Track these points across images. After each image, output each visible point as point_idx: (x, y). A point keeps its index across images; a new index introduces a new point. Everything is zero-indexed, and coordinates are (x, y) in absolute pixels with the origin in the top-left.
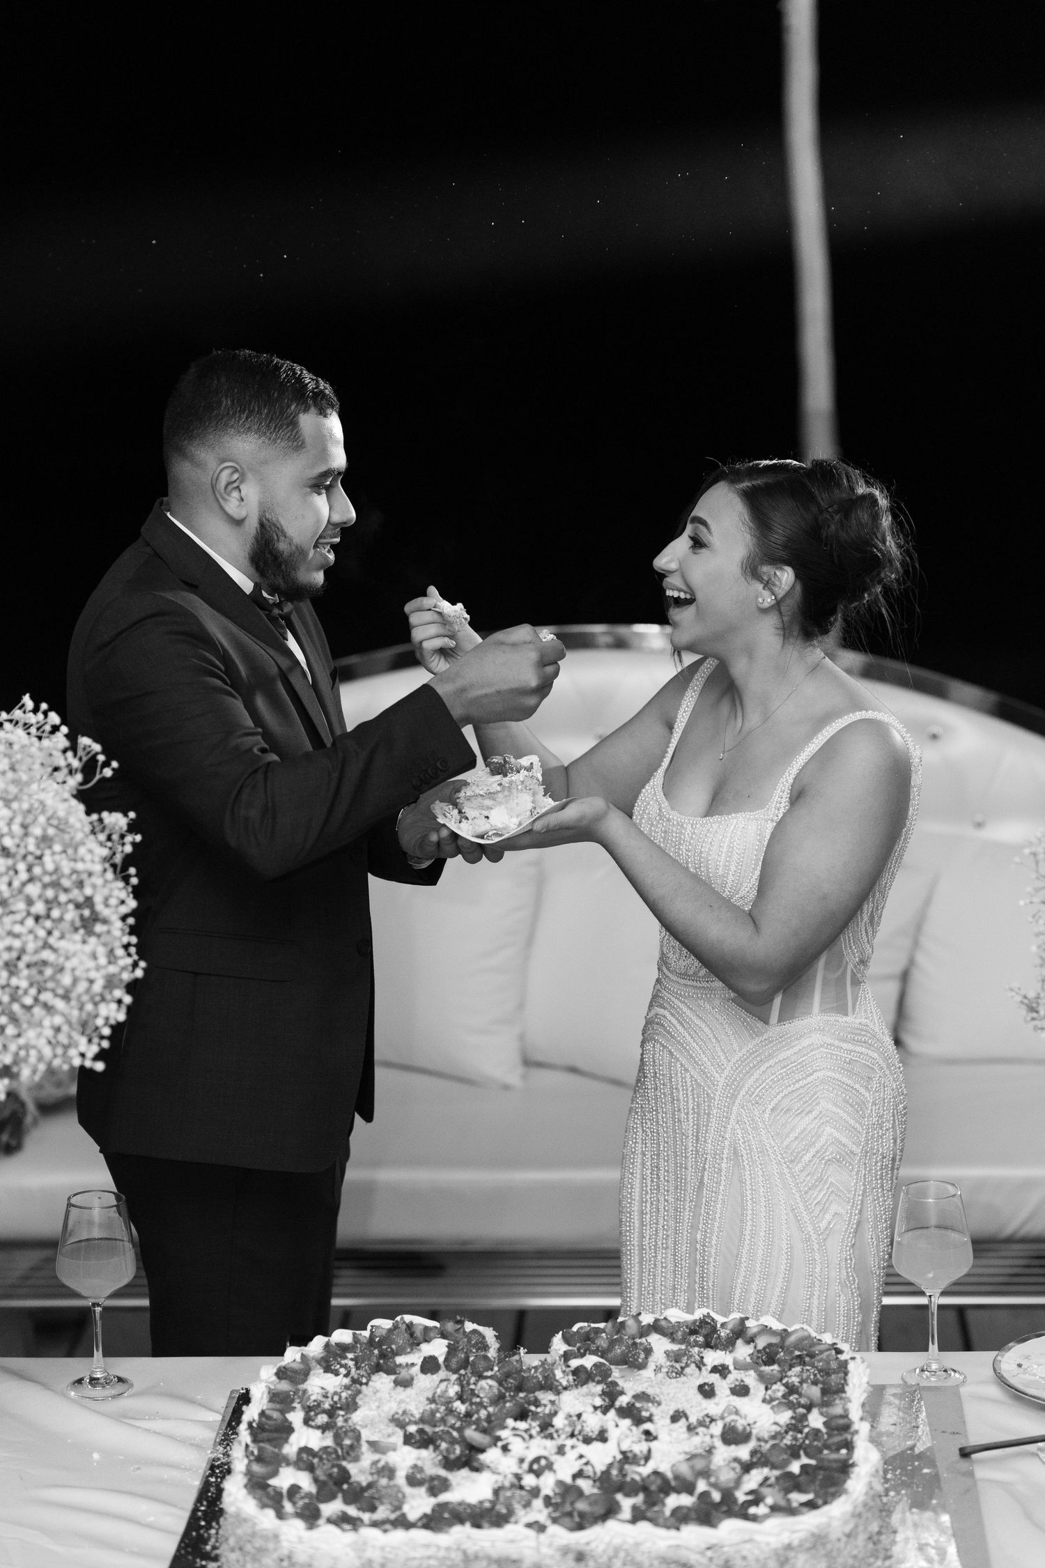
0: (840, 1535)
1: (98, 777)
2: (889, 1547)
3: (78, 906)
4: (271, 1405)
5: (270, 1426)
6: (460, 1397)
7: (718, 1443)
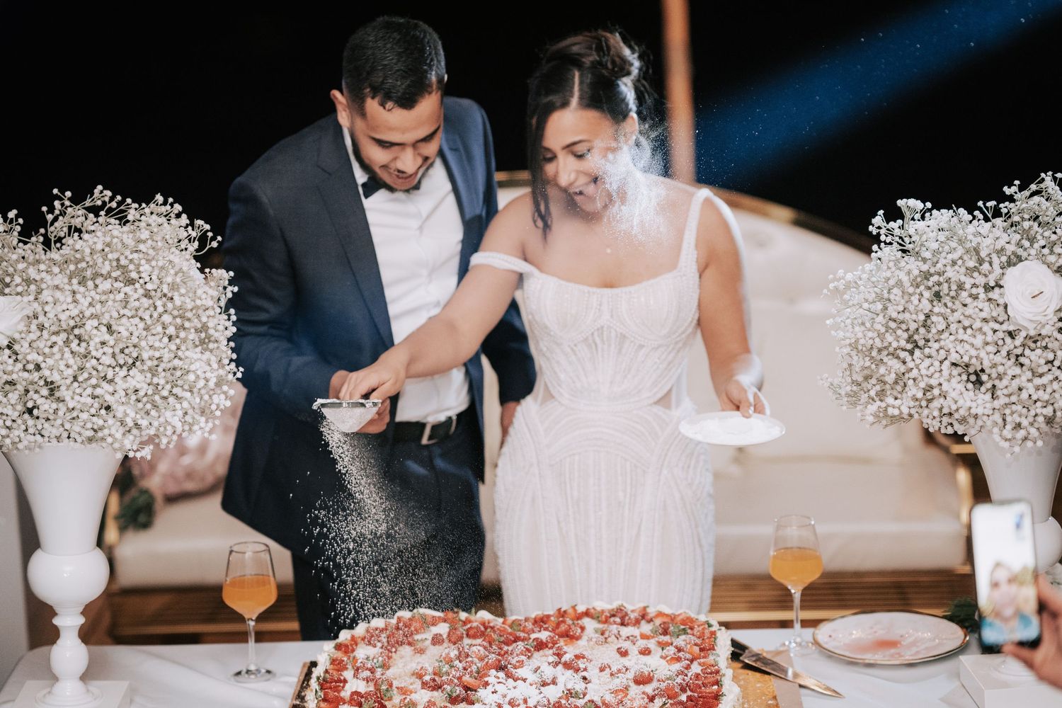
1: (208, 247)
3: (197, 330)
4: (332, 667)
5: (331, 680)
6: (459, 658)
7: (632, 684)
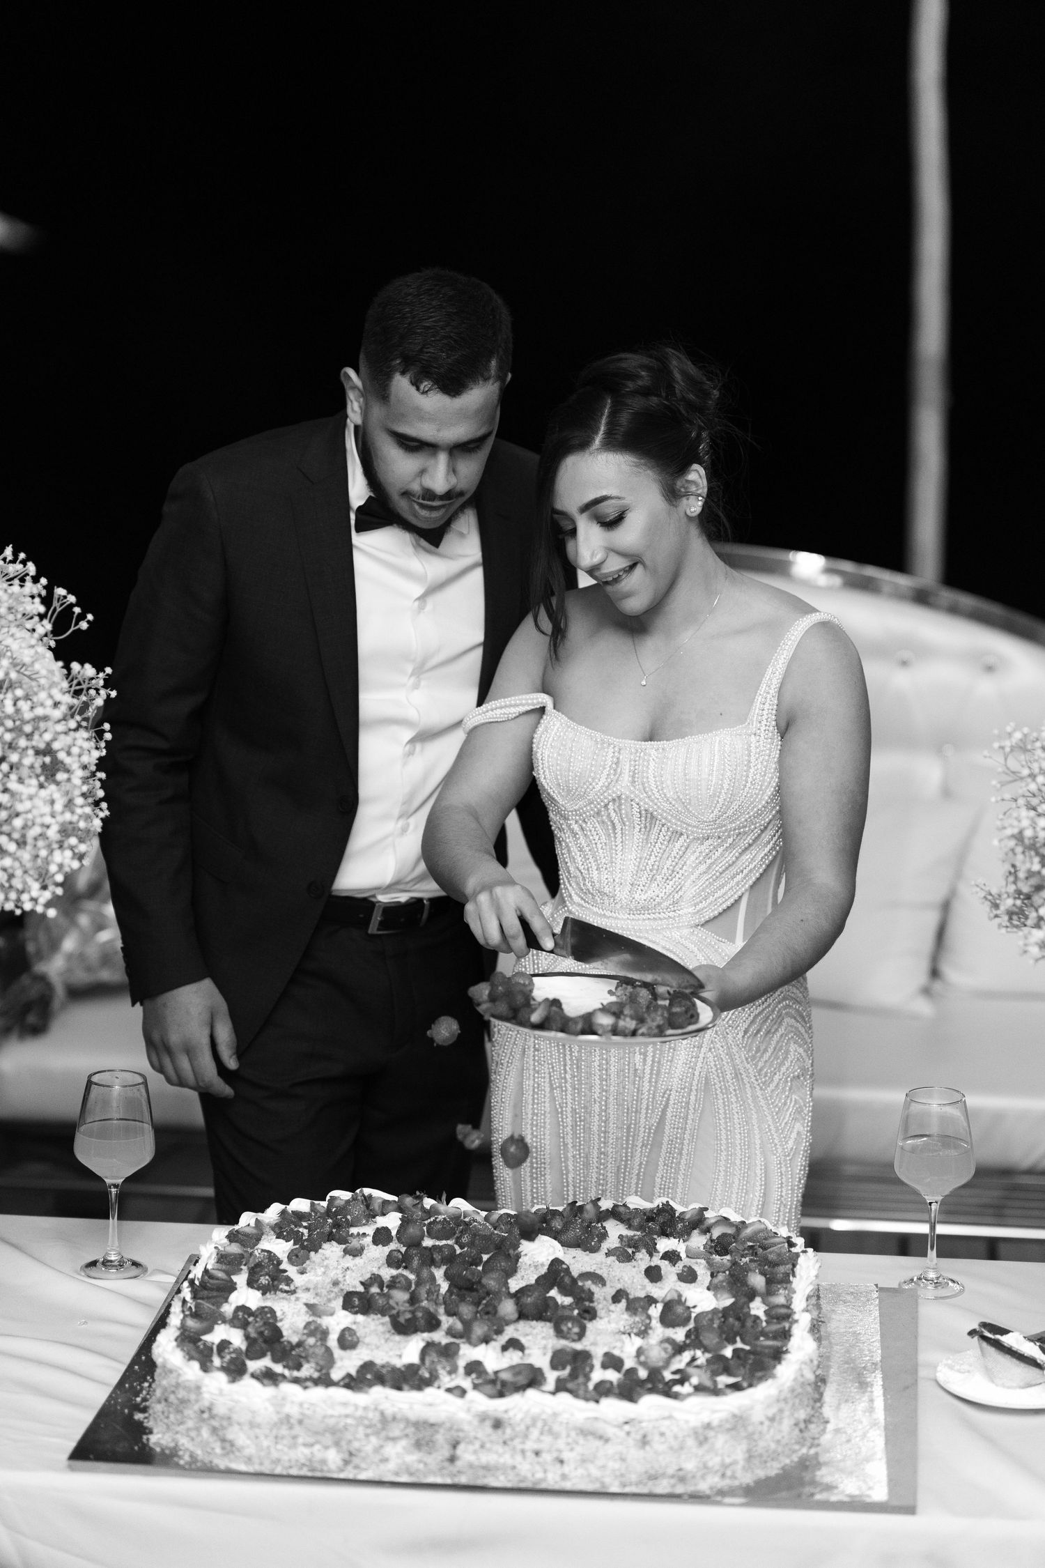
0: (763, 1418)
1: (72, 629)
2: (817, 1436)
3: (38, 752)
4: (219, 1266)
5: (212, 1284)
7: (655, 1323)
